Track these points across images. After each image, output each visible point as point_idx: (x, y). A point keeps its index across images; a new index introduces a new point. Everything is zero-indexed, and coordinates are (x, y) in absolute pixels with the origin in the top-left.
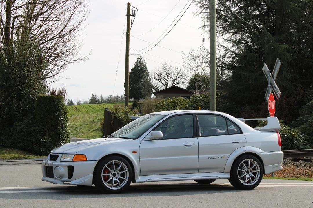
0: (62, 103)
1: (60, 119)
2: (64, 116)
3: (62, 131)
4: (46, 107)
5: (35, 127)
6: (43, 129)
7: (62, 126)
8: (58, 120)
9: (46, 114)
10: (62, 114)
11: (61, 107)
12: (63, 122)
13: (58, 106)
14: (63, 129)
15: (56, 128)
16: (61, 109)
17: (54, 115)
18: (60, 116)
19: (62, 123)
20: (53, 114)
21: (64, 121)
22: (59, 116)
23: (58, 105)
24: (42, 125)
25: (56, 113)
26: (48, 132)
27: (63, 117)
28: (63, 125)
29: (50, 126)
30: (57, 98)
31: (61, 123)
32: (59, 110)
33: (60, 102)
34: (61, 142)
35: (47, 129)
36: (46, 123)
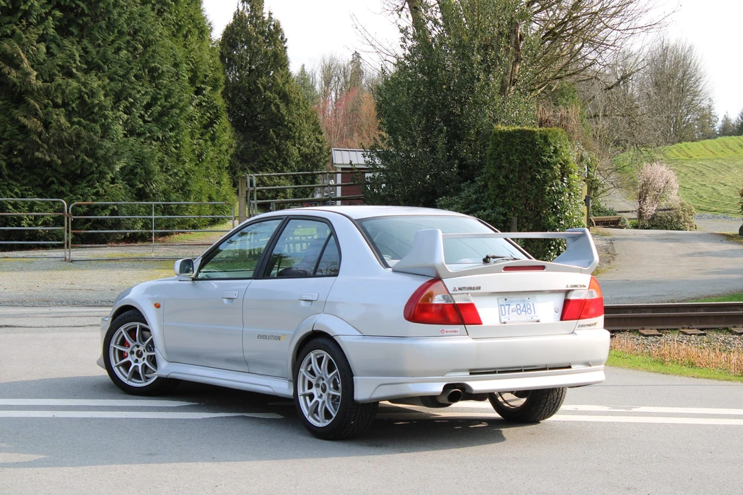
0: (554, 146)
1: (548, 188)
2: (562, 180)
3: (555, 220)
4: (511, 158)
5: (485, 209)
6: (505, 215)
7: (556, 207)
8: (545, 194)
9: (511, 176)
10: (555, 178)
11: (551, 157)
12: (558, 198)
13: (544, 156)
14: (558, 215)
15: (539, 212)
16: (552, 163)
17: (533, 178)
18: (551, 181)
19: (555, 200)
20: (530, 176)
21: (561, 193)
22: (545, 182)
23: (544, 151)
24: (502, 206)
25: (539, 172)
26: (518, 224)
27: (557, 185)
28: (557, 205)
29: (521, 208)
30: (541, 135)
31: (551, 201)
32: (548, 165)
33: (549, 145)
34: (551, 250)
35: (513, 216)
36: (513, 199)
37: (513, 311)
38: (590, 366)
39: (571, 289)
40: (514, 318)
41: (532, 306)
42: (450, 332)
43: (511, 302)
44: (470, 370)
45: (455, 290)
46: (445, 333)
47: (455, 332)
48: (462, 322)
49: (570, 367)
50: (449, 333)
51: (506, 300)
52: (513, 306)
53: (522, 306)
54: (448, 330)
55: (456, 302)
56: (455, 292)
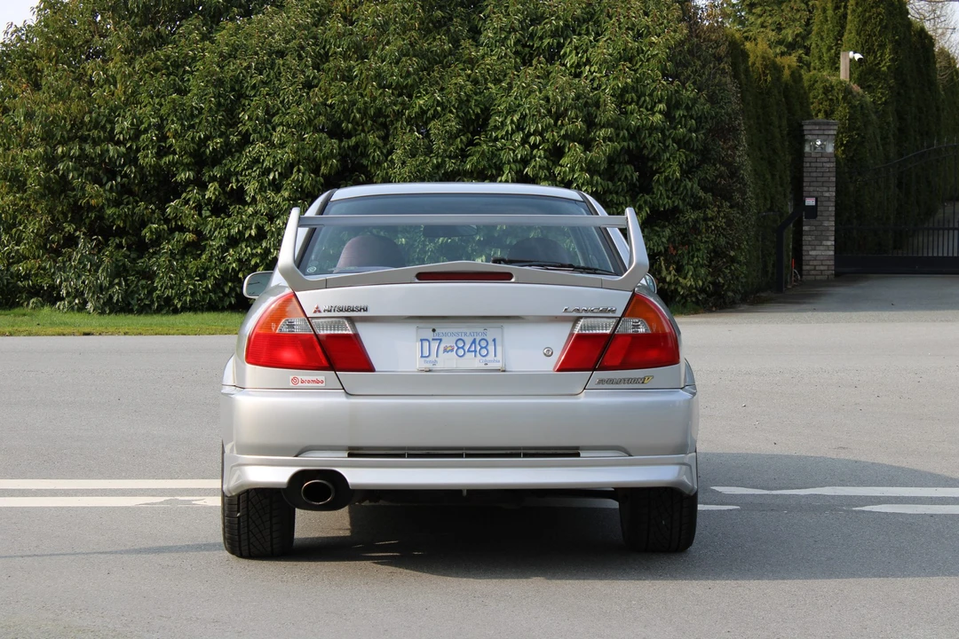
37: (445, 350)
38: (630, 455)
39: (584, 314)
40: (447, 361)
41: (491, 343)
42: (309, 382)
43: (446, 334)
44: (350, 448)
45: (317, 310)
46: (300, 384)
47: (318, 382)
48: (331, 366)
49: (578, 455)
50: (306, 385)
51: (434, 330)
52: (446, 343)
53: (469, 340)
54: (304, 378)
55: (322, 332)
56: (318, 315)
